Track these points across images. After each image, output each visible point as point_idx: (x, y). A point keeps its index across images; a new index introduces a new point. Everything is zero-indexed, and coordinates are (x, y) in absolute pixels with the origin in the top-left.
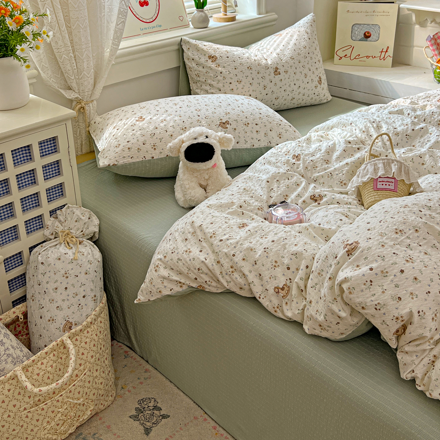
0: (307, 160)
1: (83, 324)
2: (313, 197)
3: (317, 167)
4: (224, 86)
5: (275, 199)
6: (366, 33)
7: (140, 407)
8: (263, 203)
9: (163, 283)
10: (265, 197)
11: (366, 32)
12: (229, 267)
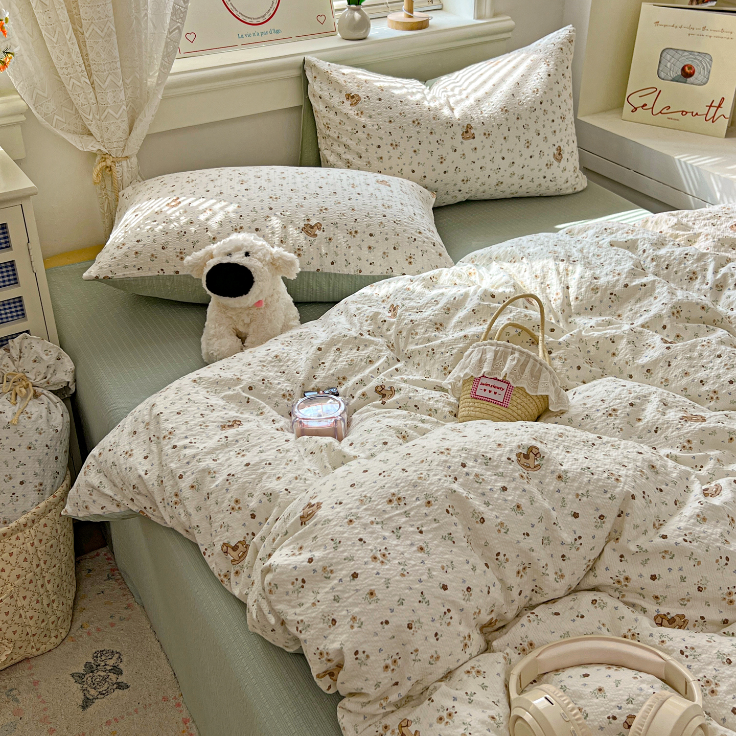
0: (404, 319)
1: (11, 525)
2: (379, 389)
3: (416, 334)
4: (367, 150)
5: (319, 382)
6: (687, 68)
7: (93, 662)
8: (296, 387)
9: (91, 494)
10: (302, 377)
11: (687, 65)
12: (173, 494)
